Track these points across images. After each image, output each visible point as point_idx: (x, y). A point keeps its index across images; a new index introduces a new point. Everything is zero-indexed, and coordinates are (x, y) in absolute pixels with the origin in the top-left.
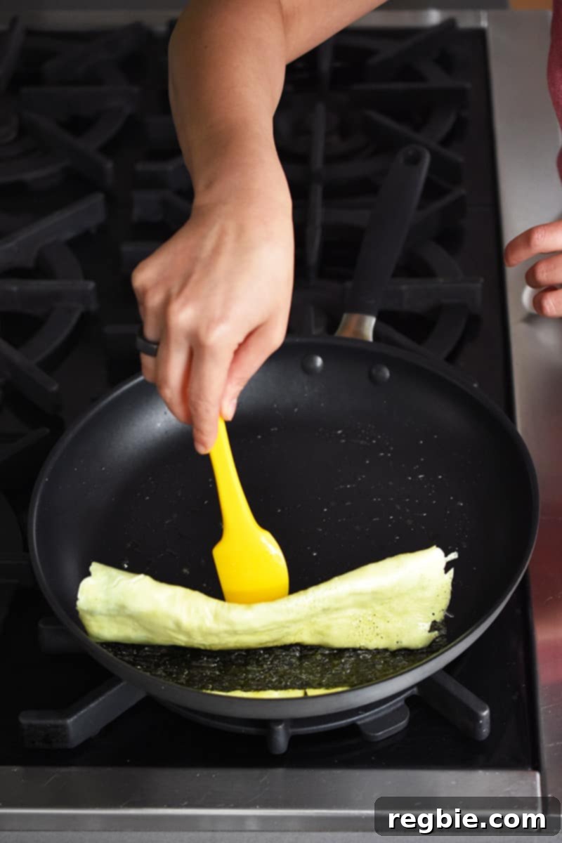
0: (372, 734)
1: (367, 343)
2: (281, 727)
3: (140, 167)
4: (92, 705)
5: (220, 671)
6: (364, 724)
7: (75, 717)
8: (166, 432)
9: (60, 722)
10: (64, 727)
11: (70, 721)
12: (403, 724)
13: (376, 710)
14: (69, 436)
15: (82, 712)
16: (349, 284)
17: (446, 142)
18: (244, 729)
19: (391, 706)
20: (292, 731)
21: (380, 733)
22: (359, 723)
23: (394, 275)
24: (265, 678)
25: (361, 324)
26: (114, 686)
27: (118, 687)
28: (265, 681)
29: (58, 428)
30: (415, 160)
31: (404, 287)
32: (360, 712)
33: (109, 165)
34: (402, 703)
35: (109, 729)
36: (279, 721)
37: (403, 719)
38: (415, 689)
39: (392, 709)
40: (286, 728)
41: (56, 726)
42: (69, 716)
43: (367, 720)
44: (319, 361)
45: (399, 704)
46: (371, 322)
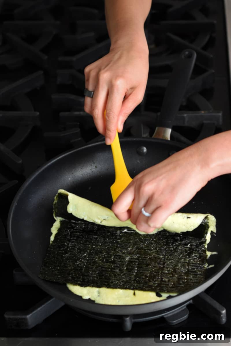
0: (171, 322)
1: (167, 141)
2: (128, 319)
3: (60, 59)
4: (39, 309)
5: (97, 278)
6: (168, 317)
7: (31, 315)
8: (73, 182)
9: (24, 317)
10: (26, 319)
11: (28, 316)
12: (186, 317)
13: (173, 311)
14: (27, 184)
15: (34, 312)
16: (159, 114)
17: (205, 48)
18: (111, 320)
19: (179, 309)
20: (133, 320)
21: (175, 321)
22: (165, 316)
23: (180, 110)
24: (117, 283)
25: (165, 132)
26: (49, 300)
27: (51, 300)
28: (117, 284)
29: (22, 179)
30: (190, 56)
31: (185, 115)
32: (165, 312)
33: (46, 57)
34: (185, 307)
35: (47, 321)
36: (127, 316)
37: (186, 315)
38: (191, 301)
39: (181, 310)
40: (130, 319)
41: (23, 319)
42: (28, 314)
43: (169, 315)
44: (145, 150)
45: (184, 308)
46: (169, 131)
